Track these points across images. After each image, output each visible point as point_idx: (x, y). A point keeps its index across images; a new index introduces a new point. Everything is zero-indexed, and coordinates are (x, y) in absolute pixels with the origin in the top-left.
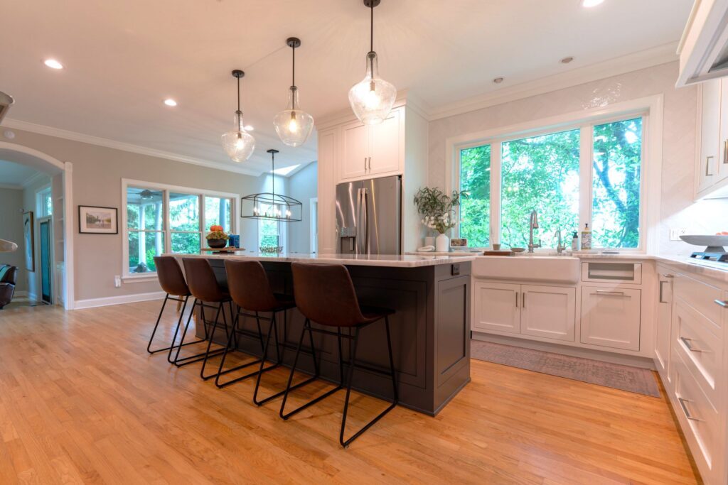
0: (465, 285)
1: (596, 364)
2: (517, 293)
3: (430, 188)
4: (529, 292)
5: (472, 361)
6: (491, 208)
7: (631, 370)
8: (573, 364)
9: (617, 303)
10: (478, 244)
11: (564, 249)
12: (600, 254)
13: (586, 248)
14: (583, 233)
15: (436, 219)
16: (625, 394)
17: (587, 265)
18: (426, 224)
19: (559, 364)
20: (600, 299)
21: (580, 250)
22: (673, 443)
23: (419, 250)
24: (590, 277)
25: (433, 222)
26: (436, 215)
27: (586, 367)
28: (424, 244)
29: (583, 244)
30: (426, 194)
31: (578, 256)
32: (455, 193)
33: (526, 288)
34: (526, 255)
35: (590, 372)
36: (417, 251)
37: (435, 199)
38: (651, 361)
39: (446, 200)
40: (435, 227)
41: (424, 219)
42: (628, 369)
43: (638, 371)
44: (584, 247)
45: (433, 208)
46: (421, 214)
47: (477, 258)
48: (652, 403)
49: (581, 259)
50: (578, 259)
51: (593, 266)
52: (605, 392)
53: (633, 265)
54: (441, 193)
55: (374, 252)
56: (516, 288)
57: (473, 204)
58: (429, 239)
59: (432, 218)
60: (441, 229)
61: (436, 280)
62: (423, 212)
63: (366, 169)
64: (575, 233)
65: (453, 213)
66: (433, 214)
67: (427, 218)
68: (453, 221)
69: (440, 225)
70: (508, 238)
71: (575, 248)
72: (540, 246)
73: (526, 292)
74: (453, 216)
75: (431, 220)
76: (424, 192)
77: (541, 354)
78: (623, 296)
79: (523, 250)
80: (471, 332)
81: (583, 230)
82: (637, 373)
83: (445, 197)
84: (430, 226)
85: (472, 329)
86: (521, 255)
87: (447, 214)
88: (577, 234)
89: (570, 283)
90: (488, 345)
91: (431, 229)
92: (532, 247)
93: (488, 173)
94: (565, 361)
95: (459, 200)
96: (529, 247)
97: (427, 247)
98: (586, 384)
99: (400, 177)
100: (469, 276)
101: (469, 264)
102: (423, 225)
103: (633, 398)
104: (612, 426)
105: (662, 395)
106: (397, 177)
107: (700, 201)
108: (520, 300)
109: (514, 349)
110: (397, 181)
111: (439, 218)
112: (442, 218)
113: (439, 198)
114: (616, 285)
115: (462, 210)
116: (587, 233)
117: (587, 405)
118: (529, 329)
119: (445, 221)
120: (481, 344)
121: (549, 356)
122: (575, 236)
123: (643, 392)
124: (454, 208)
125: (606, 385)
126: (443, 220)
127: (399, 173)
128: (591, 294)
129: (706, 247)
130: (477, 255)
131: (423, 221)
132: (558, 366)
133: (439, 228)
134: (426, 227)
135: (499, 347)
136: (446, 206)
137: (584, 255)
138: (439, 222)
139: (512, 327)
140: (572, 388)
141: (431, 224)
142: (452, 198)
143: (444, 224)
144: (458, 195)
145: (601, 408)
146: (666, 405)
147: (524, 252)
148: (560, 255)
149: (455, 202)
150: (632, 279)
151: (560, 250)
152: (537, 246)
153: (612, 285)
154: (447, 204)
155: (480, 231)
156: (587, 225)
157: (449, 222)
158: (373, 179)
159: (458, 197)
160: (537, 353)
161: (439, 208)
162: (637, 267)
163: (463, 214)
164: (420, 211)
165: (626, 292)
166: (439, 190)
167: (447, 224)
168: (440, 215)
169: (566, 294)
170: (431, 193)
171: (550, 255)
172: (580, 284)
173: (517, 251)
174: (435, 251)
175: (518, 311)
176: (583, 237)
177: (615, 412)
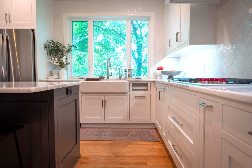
0: (76, 100)
1: (136, 130)
2: (103, 100)
3: (55, 41)
4: (108, 99)
5: (81, 142)
6: (89, 56)
7: (148, 130)
8: (127, 132)
9: (142, 101)
10: (83, 74)
11: (121, 77)
12: (135, 79)
13: (130, 77)
14: (129, 69)
15: (59, 60)
16: (148, 143)
17: (132, 84)
18: (52, 62)
19: (122, 133)
20: (137, 100)
21: (128, 77)
22: (169, 164)
23: (48, 78)
24: (133, 90)
25: (57, 61)
26: (59, 57)
27: (132, 133)
28: (51, 74)
29: (129, 75)
30: (52, 44)
31: (128, 80)
32: (69, 45)
33: (107, 97)
34: (106, 80)
35: (134, 135)
36: (47, 79)
37: (58, 47)
38: (154, 124)
39: (64, 49)
40: (58, 64)
41: (51, 59)
42: (147, 130)
43: (150, 130)
44: (130, 76)
45: (57, 53)
46: (49, 56)
47: (82, 82)
48: (158, 145)
49: (129, 81)
50: (128, 81)
51: (134, 85)
52: (142, 145)
53: (147, 84)
54: (61, 44)
55: (17, 80)
56: (102, 97)
57: (79, 54)
58: (55, 72)
59: (56, 59)
60: (62, 65)
61: (55, 99)
62: (50, 55)
63: (7, 22)
64: (126, 70)
65: (68, 56)
66: (56, 56)
67: (53, 58)
68: (69, 61)
69: (61, 63)
70: (96, 72)
71: (126, 77)
72: (112, 75)
73: (107, 100)
74: (68, 58)
75: (55, 60)
76: (51, 43)
77: (114, 130)
78: (144, 98)
79: (104, 77)
80: (80, 124)
81: (129, 68)
82: (150, 131)
83: (64, 47)
84: (55, 64)
85: (81, 122)
86: (103, 80)
87: (65, 57)
88: (127, 70)
89: (125, 93)
90: (89, 129)
91: (56, 65)
92: (108, 76)
93: (86, 39)
94: (124, 131)
95: (72, 49)
96: (107, 76)
97: (53, 76)
98: (134, 142)
99: (33, 30)
100: (78, 94)
101: (78, 86)
102: (50, 63)
103: (151, 145)
104: (147, 163)
105: (160, 140)
106: (31, 31)
107: (166, 58)
108: (104, 104)
109: (102, 129)
110: (31, 33)
111: (61, 59)
112: (62, 59)
113: (60, 47)
114: (142, 93)
115: (74, 56)
116: (130, 70)
117: (136, 154)
118: (108, 118)
119: (64, 61)
120: (86, 130)
121: (118, 130)
122: (126, 71)
123: (154, 140)
124: (69, 54)
125: (142, 140)
126: (63, 60)
127: (33, 28)
128: (133, 98)
129: (168, 76)
130: (82, 81)
131: (50, 60)
132: (122, 135)
133: (60, 65)
134: (53, 64)
135: (95, 129)
136: (65, 52)
137: (130, 80)
138: (61, 61)
139: (101, 118)
140: (129, 146)
141: (55, 62)
142: (68, 48)
143: (63, 63)
144: (71, 47)
145: (142, 155)
146: (162, 144)
147: (104, 79)
148: (120, 80)
149: (69, 51)
150: (147, 90)
151: (120, 77)
152: (110, 76)
153: (140, 93)
154: (65, 51)
155: (83, 68)
156: (130, 66)
157: (66, 62)
158: (14, 29)
159: (71, 48)
160: (112, 130)
161: (60, 53)
162: (149, 84)
163: (75, 59)
164: (49, 54)
165: (146, 96)
166: (60, 42)
167: (65, 63)
168: (61, 58)
169: (124, 99)
170: (55, 44)
171: (116, 80)
172: (129, 93)
173: (102, 78)
174: (59, 78)
175: (103, 109)
176: (129, 71)
177: (147, 155)
